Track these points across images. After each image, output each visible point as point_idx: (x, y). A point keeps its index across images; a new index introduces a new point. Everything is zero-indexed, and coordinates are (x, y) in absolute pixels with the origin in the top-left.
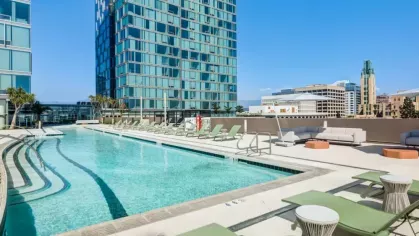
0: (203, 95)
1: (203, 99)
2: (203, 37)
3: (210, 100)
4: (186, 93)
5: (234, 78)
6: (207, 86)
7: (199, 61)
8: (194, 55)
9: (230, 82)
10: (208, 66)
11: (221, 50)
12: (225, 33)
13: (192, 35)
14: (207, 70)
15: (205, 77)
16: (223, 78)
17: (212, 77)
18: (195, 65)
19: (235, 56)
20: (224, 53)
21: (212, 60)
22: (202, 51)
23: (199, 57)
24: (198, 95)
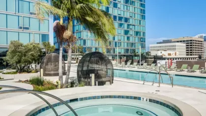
0: (126, 44)
1: (126, 47)
2: (125, 7)
3: (129, 48)
4: (116, 43)
5: (144, 33)
6: (128, 38)
7: (123, 22)
8: (120, 19)
9: (142, 36)
10: (128, 25)
11: (136, 15)
12: (139, 4)
13: (119, 6)
14: (128, 28)
15: (126, 32)
16: (137, 33)
17: (131, 32)
18: (121, 25)
19: (144, 19)
20: (138, 17)
21: (131, 22)
22: (125, 16)
23: (123, 20)
24: (122, 44)
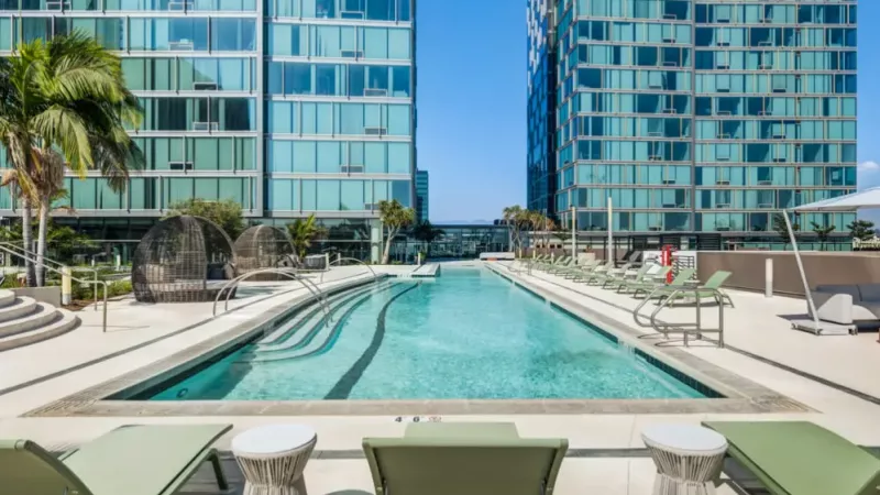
0: (752, 198)
1: (752, 207)
2: (753, 59)
3: (770, 209)
4: (706, 194)
5: (848, 149)
6: (764, 174)
7: (739, 116)
8: (728, 105)
9: (835, 158)
10: (765, 127)
11: (806, 83)
12: (820, 35)
13: (721, 59)
14: (764, 134)
15: (756, 153)
16: (809, 152)
17: (778, 150)
18: (729, 129)
19: (851, 87)
20: (815, 85)
21: (779, 109)
22: (751, 92)
23: (740, 107)
24: (736, 198)
